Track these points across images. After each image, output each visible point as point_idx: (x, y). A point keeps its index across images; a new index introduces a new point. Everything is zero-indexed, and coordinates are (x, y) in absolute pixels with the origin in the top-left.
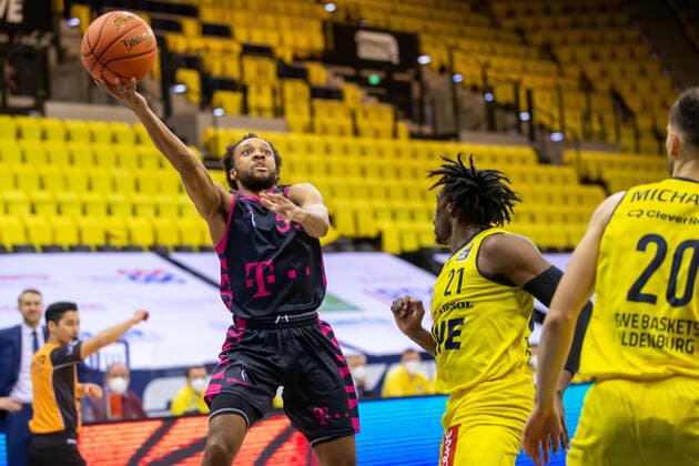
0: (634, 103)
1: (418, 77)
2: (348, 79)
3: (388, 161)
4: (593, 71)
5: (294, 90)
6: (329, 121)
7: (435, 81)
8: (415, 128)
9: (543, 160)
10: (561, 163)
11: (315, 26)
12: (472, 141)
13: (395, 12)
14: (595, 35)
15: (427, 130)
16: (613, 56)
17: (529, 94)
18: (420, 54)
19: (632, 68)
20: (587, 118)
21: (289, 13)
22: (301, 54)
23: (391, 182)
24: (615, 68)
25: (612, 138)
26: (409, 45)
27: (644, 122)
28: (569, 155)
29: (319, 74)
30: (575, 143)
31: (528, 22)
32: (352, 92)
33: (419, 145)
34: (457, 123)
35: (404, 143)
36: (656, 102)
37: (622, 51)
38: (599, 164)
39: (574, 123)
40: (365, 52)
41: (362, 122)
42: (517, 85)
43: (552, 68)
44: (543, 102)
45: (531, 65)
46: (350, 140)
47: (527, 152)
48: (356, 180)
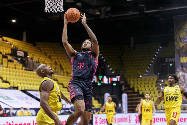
0: (64, 67)
1: (27, 59)
2: (15, 59)
3: (21, 74)
4: (57, 61)
5: (5, 60)
6: (11, 66)
7: (30, 60)
8: (26, 68)
11: (10, 49)
12: (35, 71)
13: (24, 48)
14: (58, 55)
15: (28, 69)
16: (61, 59)
18: (28, 56)
19: (64, 61)
20: (55, 69)
21: (5, 46)
22: (6, 54)
23: (21, 78)
24: (61, 61)
25: (59, 73)
26: (26, 54)
27: (65, 70)
29: (10, 57)
31: (47, 52)
32: (15, 61)
33: (26, 71)
34: (33, 68)
35: (23, 71)
36: (67, 67)
37: (62, 58)
38: (57, 77)
40: (18, 54)
41: (16, 67)
42: (44, 62)
43: (50, 60)
45: (47, 59)
46: (14, 70)
48: (14, 77)
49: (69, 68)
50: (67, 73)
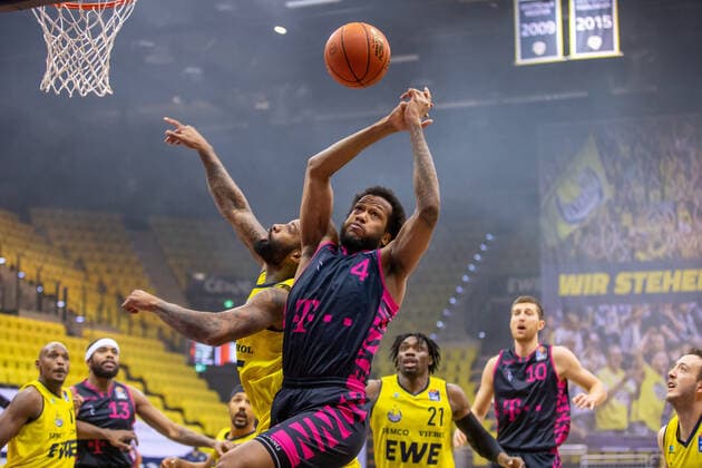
4: (107, 279)
7: (7, 274)
9: (70, 333)
10: (80, 336)
12: (26, 316)
14: (112, 257)
16: (121, 271)
17: (65, 290)
20: (100, 309)
24: (121, 280)
25: (114, 324)
28: (87, 332)
30: (91, 324)
31: (70, 244)
34: (18, 306)
37: (127, 269)
39: (92, 312)
42: (58, 284)
43: (82, 275)
44: (74, 297)
45: (70, 272)
47: (60, 327)
50: (144, 326)
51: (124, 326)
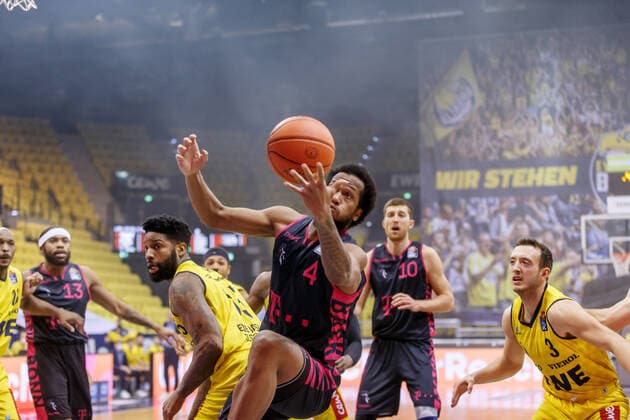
49: (78, 201)
50: (73, 218)
51: (55, 218)
